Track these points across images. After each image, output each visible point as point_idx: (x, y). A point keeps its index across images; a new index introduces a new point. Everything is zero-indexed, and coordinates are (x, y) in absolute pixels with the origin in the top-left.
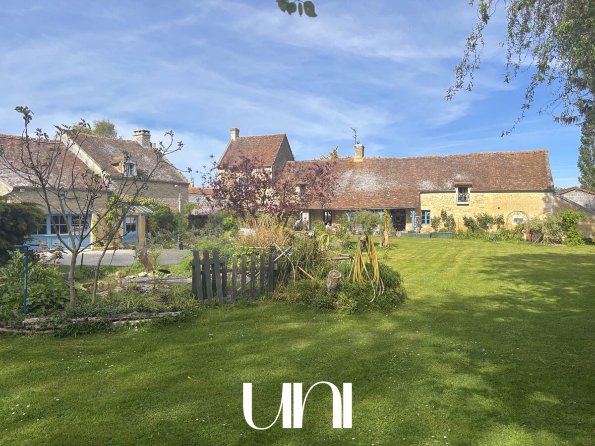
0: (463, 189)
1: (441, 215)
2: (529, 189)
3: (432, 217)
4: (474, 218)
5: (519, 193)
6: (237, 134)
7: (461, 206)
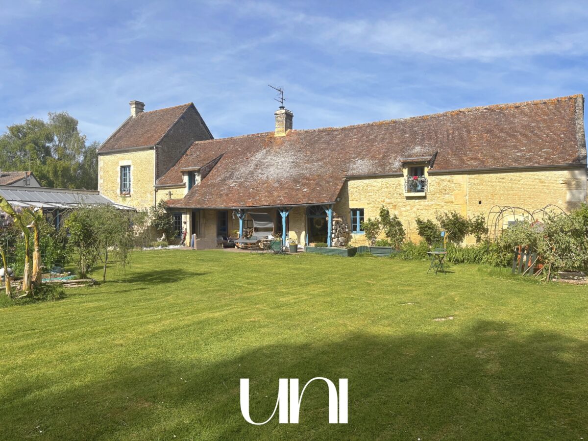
0: (416, 169)
2: (536, 165)
3: (366, 220)
5: (518, 174)
6: (140, 109)
7: (414, 200)
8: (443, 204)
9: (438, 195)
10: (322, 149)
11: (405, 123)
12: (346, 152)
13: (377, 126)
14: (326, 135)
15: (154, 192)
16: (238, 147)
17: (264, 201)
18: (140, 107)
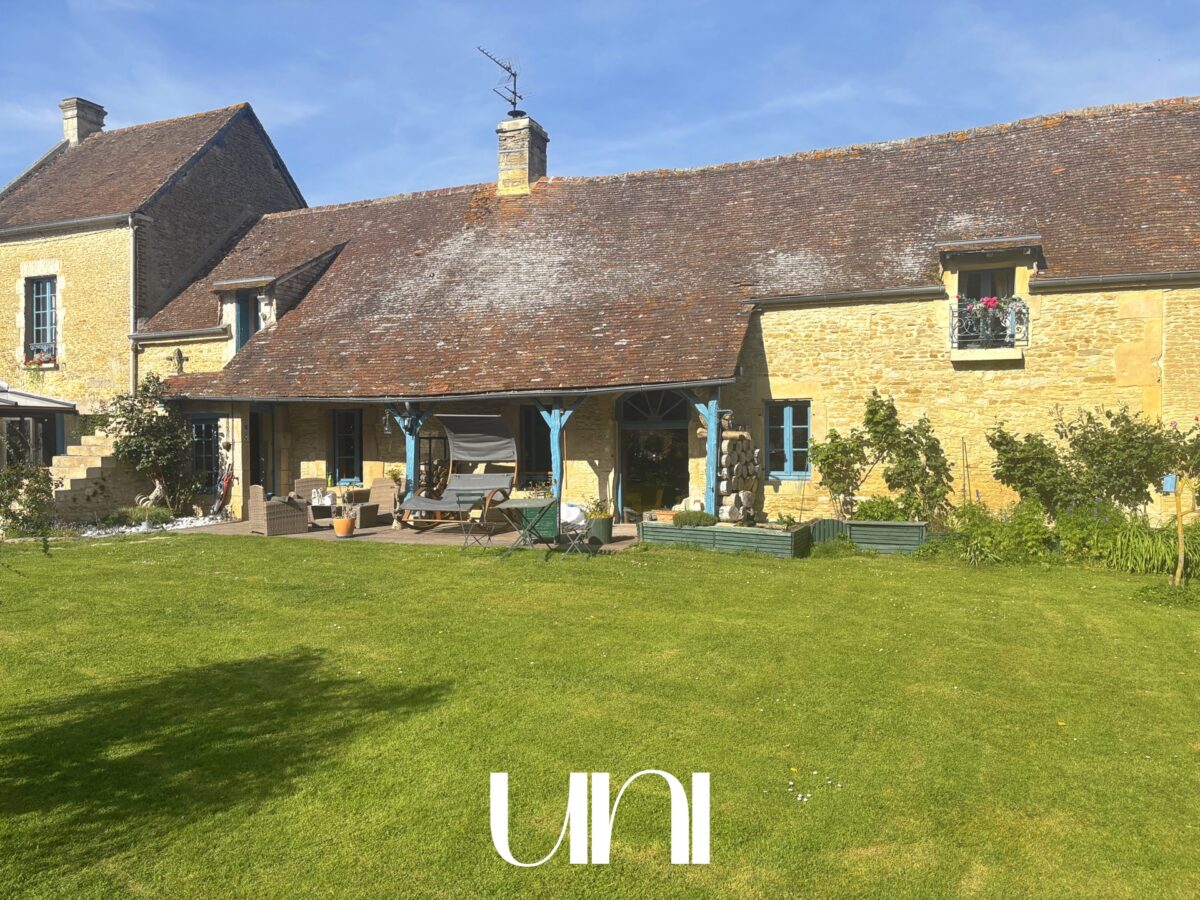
0: (985, 275)
1: (868, 422)
3: (818, 435)
4: (1051, 438)
6: (91, 122)
7: (978, 373)
8: (1079, 382)
9: (1063, 358)
10: (651, 226)
11: (896, 153)
12: (731, 234)
13: (811, 163)
14: (654, 189)
15: (131, 353)
16: (385, 225)
17: (487, 379)
18: (91, 116)
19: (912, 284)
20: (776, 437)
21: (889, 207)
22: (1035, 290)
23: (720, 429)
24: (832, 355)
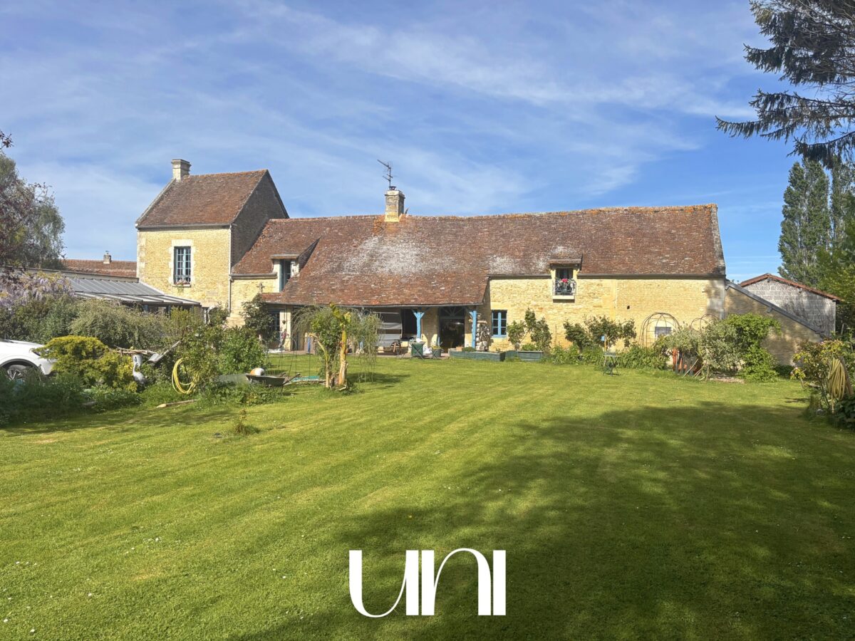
0: (564, 272)
1: (526, 318)
2: (681, 273)
3: (509, 322)
4: (583, 325)
5: (665, 281)
6: (185, 170)
7: (561, 304)
8: (591, 307)
9: (587, 299)
10: (449, 241)
11: (540, 219)
12: (480, 247)
13: (511, 219)
15: (229, 282)
19: (541, 273)
20: (495, 323)
21: (537, 241)
22: (579, 277)
23: (477, 320)
24: (514, 295)
